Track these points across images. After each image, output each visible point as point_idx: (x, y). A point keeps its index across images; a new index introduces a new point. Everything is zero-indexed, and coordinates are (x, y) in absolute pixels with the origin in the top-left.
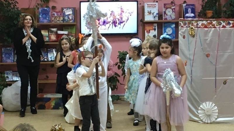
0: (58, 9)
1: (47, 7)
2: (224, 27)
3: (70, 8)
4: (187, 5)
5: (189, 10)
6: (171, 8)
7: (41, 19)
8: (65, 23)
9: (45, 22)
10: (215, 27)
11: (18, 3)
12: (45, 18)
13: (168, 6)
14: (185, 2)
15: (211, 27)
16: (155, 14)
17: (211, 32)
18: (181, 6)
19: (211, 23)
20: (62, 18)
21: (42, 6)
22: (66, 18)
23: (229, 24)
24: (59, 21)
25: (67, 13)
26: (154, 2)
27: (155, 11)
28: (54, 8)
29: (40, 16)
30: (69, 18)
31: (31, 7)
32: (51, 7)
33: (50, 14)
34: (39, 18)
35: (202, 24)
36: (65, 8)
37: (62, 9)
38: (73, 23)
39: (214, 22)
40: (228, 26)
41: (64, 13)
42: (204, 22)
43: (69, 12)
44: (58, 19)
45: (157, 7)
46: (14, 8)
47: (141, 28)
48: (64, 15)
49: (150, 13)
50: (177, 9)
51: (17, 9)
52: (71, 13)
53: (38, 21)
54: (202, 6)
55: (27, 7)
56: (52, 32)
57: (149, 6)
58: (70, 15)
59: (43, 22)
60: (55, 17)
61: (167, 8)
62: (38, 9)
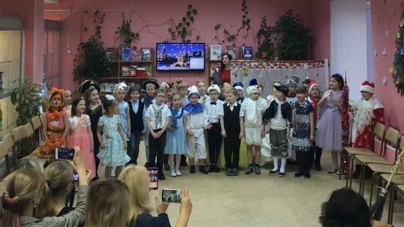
0: (139, 49)
1: (129, 47)
2: (272, 67)
3: (148, 48)
4: (246, 47)
5: (248, 52)
6: (232, 50)
7: (123, 57)
8: (143, 61)
9: (127, 60)
10: (265, 68)
11: (104, 44)
12: (127, 57)
13: (229, 48)
14: (244, 45)
15: (261, 68)
16: (219, 55)
17: (262, 72)
18: (240, 48)
19: (261, 64)
20: (141, 57)
21: (124, 47)
22: (145, 57)
23: (276, 65)
24: (138, 59)
25: (145, 53)
26: (218, 44)
27: (219, 52)
28: (135, 48)
29: (123, 55)
30: (147, 57)
31: (116, 47)
32: (132, 47)
33: (131, 53)
34: (122, 56)
35: (254, 65)
36: (144, 48)
37: (142, 49)
38: (150, 61)
39: (264, 64)
40: (275, 67)
41: (143, 53)
42: (256, 63)
43: (147, 52)
44: (137, 58)
45: (221, 48)
46: (100, 48)
47: (207, 66)
48: (143, 54)
49: (215, 53)
50: (238, 50)
51: (103, 48)
52: (149, 52)
53: (121, 59)
54: (259, 48)
55: (112, 47)
56: (132, 68)
57: (214, 48)
58: (148, 54)
59: (125, 60)
60: (135, 56)
61: (229, 50)
62: (121, 49)
